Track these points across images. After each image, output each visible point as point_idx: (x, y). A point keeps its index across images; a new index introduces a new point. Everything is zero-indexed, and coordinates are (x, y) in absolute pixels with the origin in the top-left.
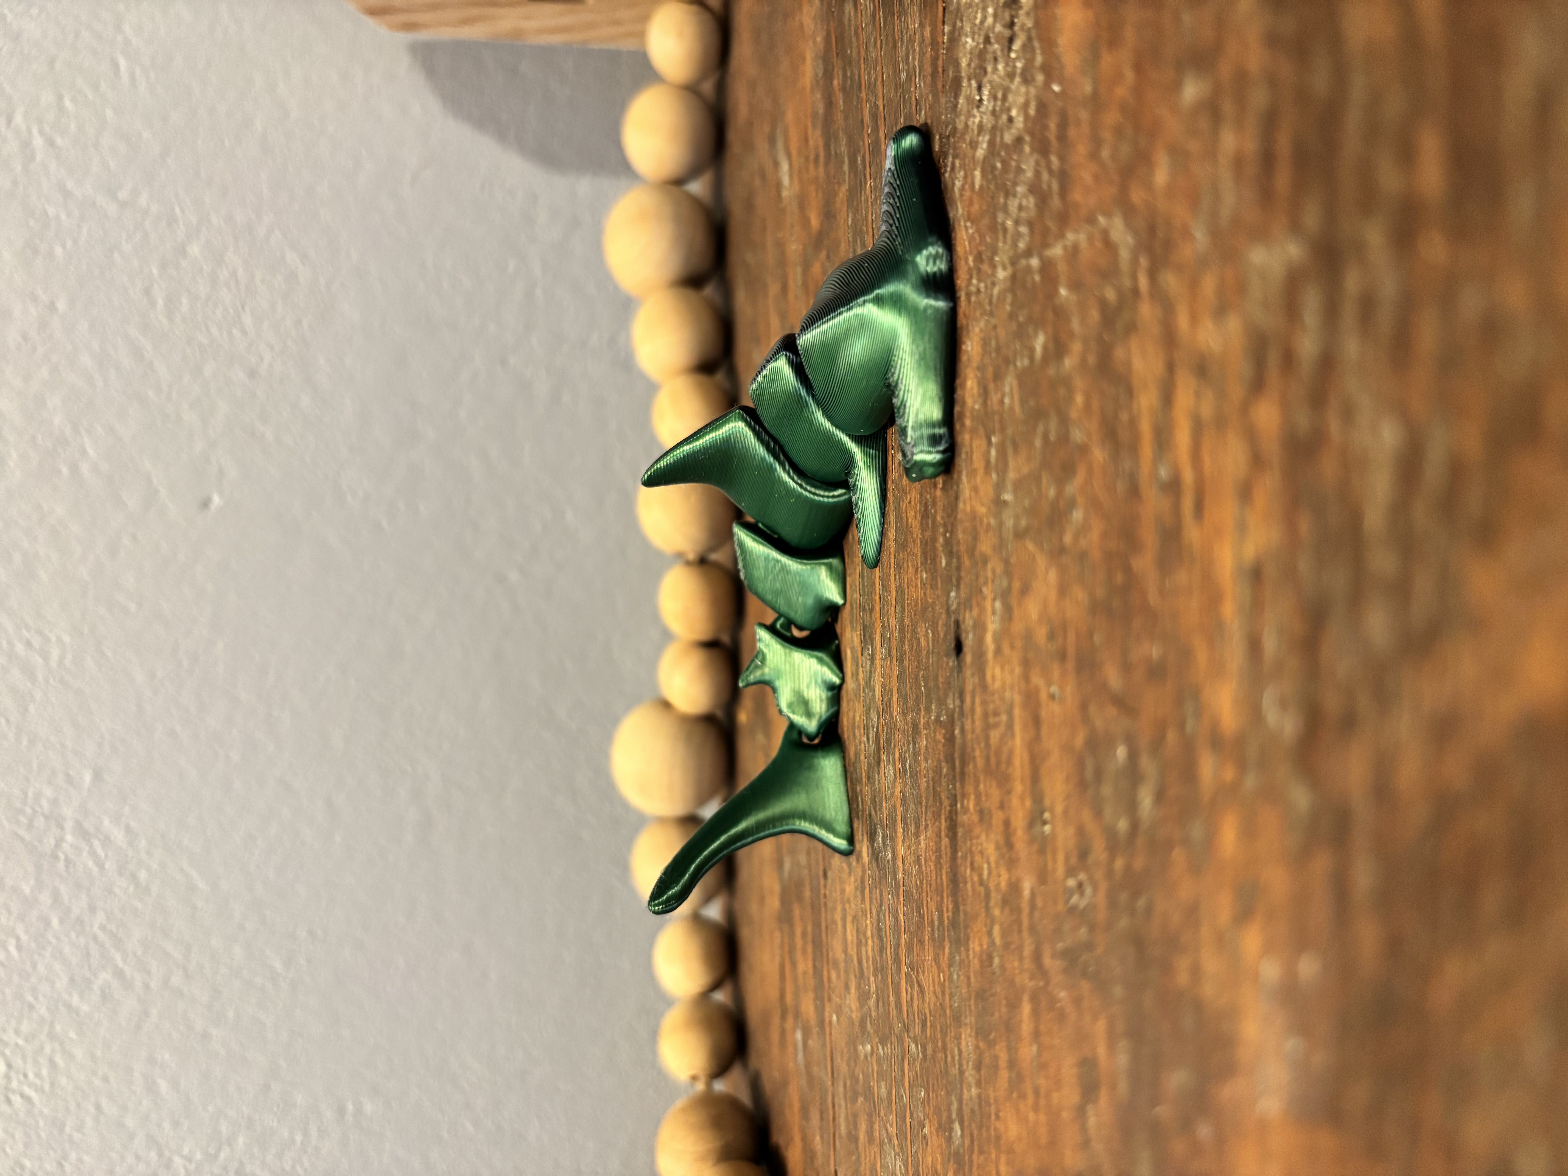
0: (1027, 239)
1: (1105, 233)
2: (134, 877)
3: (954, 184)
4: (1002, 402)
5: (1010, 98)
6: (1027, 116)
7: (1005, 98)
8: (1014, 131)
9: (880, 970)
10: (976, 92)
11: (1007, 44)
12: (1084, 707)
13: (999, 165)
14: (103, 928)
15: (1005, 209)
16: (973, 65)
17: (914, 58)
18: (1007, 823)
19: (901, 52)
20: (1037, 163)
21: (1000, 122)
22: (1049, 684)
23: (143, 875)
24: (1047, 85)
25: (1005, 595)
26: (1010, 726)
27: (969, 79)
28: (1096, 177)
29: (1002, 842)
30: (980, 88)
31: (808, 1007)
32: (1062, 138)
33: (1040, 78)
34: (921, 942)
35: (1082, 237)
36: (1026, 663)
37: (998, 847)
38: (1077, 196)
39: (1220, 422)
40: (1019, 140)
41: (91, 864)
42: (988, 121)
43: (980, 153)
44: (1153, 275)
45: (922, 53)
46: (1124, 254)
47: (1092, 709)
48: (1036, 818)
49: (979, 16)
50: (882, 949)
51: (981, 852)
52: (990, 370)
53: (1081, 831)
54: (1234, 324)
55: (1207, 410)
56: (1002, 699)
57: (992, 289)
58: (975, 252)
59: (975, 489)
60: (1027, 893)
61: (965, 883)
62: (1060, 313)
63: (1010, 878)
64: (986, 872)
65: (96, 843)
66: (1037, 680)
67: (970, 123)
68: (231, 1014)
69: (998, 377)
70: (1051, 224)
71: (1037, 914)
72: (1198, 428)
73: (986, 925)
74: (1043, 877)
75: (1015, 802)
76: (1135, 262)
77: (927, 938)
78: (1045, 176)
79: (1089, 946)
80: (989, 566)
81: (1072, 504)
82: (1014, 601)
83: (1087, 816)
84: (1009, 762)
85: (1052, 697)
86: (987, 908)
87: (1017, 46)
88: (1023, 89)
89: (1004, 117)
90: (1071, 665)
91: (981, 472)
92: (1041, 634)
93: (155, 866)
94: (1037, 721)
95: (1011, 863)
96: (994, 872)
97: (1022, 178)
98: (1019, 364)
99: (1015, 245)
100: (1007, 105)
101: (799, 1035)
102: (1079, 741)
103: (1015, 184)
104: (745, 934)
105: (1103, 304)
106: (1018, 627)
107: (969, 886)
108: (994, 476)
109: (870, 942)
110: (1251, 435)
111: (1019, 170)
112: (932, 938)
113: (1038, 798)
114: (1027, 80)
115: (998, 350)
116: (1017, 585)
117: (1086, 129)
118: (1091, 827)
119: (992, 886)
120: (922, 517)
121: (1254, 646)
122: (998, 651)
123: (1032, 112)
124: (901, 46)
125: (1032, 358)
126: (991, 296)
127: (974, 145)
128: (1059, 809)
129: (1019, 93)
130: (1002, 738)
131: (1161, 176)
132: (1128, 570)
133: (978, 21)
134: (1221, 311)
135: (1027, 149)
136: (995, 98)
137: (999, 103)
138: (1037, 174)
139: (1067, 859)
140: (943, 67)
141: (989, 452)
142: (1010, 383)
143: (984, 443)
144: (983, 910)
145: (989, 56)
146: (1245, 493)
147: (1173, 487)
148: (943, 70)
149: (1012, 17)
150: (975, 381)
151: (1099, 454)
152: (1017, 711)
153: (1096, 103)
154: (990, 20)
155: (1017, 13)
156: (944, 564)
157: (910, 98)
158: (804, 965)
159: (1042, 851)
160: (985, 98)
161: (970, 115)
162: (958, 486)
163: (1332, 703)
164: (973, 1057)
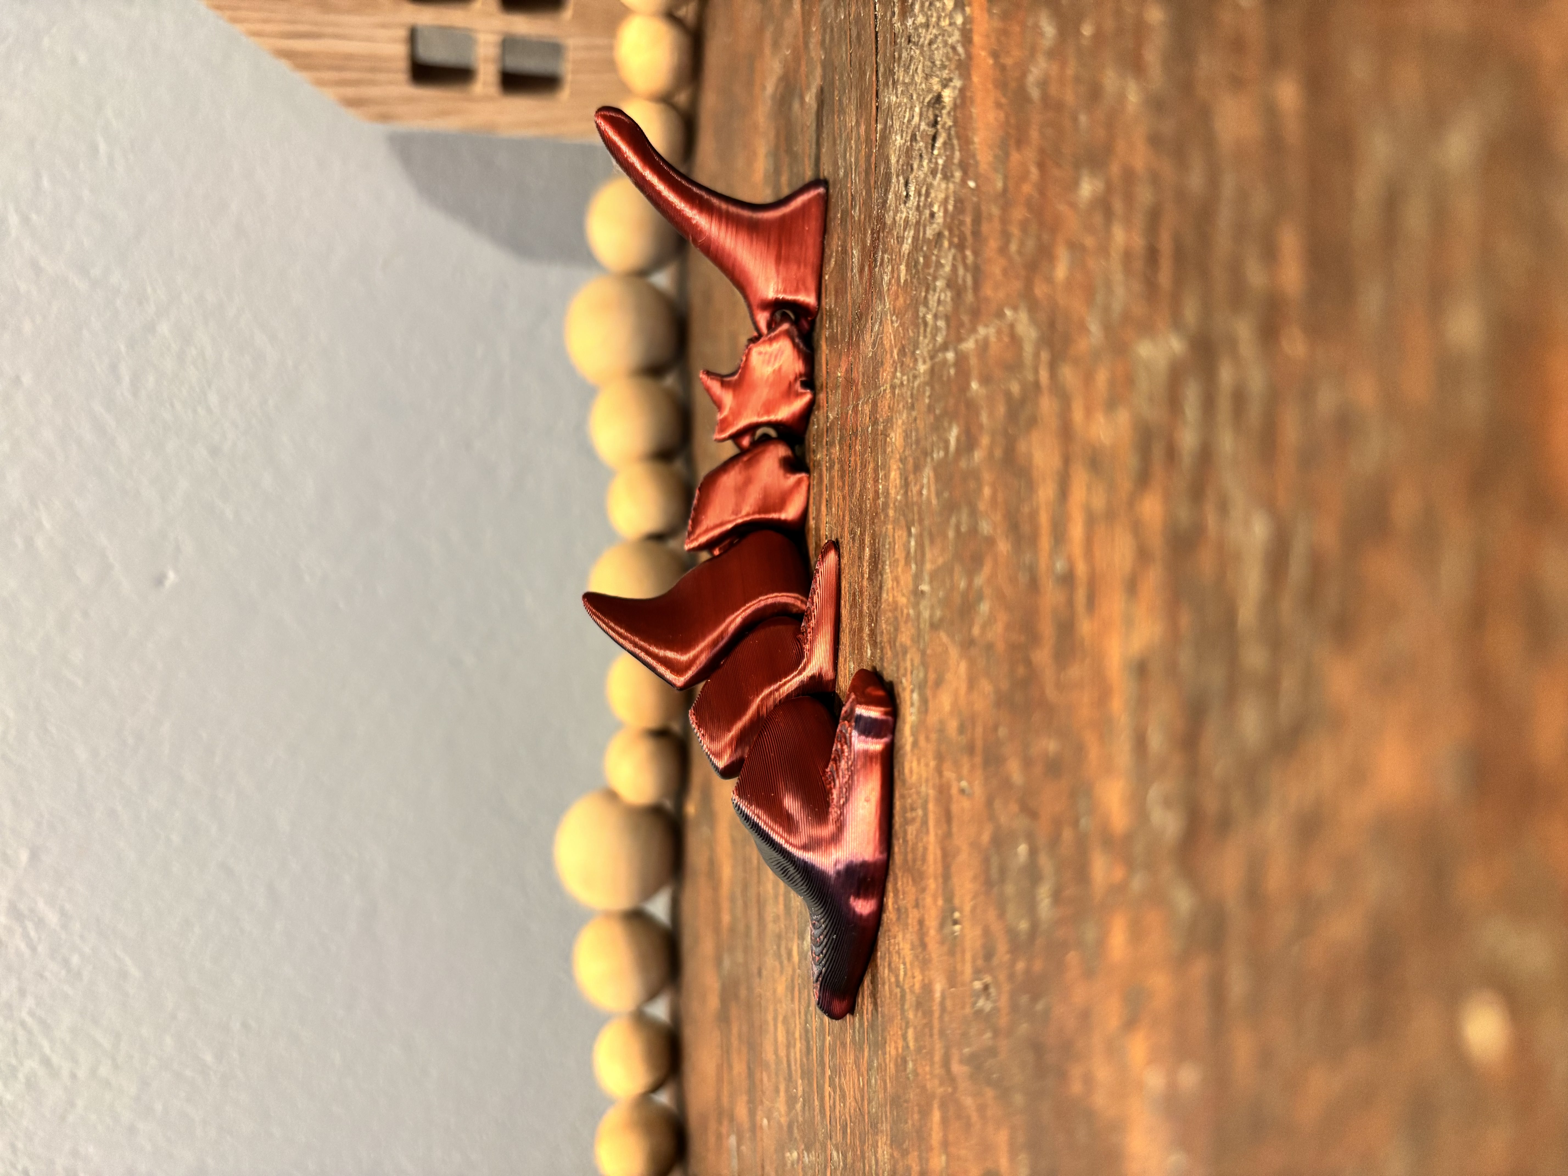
0: (944, 333)
1: (1012, 326)
2: (66, 962)
3: (882, 279)
4: (920, 493)
5: (933, 195)
6: (946, 211)
7: (927, 194)
8: (935, 226)
9: (806, 1074)
10: (904, 189)
11: (930, 141)
12: (989, 803)
13: (921, 260)
14: (31, 1013)
15: (926, 303)
16: (901, 162)
17: (850, 155)
18: (921, 922)
19: (840, 148)
20: (954, 258)
21: (923, 217)
22: (960, 779)
23: (75, 960)
24: (964, 182)
25: (921, 687)
26: (925, 822)
27: (898, 176)
28: (1005, 272)
29: (917, 943)
30: (906, 184)
31: (741, 1111)
32: (976, 233)
33: (958, 174)
34: (843, 1045)
35: (992, 331)
36: (940, 758)
37: (913, 948)
38: (988, 291)
39: (1110, 515)
40: (939, 235)
41: (23, 946)
42: (913, 217)
43: (906, 247)
44: (1053, 367)
45: (858, 151)
46: (1028, 349)
47: (998, 804)
48: (947, 918)
49: (907, 115)
50: (809, 1050)
51: (898, 953)
52: (911, 461)
53: (987, 932)
54: (1123, 417)
55: (1099, 502)
56: (918, 793)
57: (913, 382)
58: (899, 345)
59: (896, 579)
60: (937, 995)
61: (884, 984)
62: (971, 406)
63: (923, 980)
64: (902, 973)
65: (30, 925)
66: (949, 774)
67: (897, 218)
68: (159, 1107)
69: (918, 468)
70: (965, 318)
71: (946, 1018)
72: (1091, 521)
73: (901, 1028)
74: (952, 979)
75: (929, 900)
76: (1037, 355)
77: (848, 1040)
78: (961, 271)
79: (992, 1052)
80: (909, 656)
81: (980, 597)
82: (929, 693)
83: (992, 915)
84: (924, 859)
85: (962, 791)
86: (903, 1010)
87: (938, 144)
88: (943, 186)
89: (927, 212)
90: (978, 759)
91: (902, 563)
92: (953, 725)
93: (87, 950)
94: (947, 816)
95: (925, 963)
96: (909, 973)
97: (941, 272)
98: (935, 456)
99: (934, 338)
100: (929, 200)
101: (733, 1140)
102: (986, 838)
103: (935, 278)
104: (689, 1034)
105: (1008, 395)
106: (932, 719)
107: (887, 987)
108: (913, 566)
109: (798, 1045)
110: (1137, 528)
111: (939, 265)
112: (853, 1040)
113: (949, 897)
114: (946, 177)
115: (918, 442)
116: (932, 676)
117: (997, 225)
118: (997, 928)
119: (906, 987)
120: (851, 607)
121: (1140, 742)
122: (915, 744)
123: (950, 208)
124: (840, 143)
125: (946, 449)
126: (913, 388)
127: (900, 240)
128: (967, 908)
129: (940, 189)
130: (919, 832)
131: (1061, 271)
132: (1028, 663)
133: (906, 120)
134: (1112, 404)
135: (946, 244)
136: (920, 195)
137: (923, 198)
138: (954, 268)
139: (974, 960)
140: (876, 163)
141: (909, 542)
142: (928, 474)
143: (905, 534)
144: (899, 1012)
145: (915, 154)
146: (1132, 586)
147: (1068, 579)
148: (876, 167)
149: (936, 116)
150: (898, 472)
151: (1003, 547)
152: (931, 806)
153: (1005, 199)
154: (916, 119)
155: (941, 113)
156: (869, 655)
157: (847, 193)
158: (739, 1067)
159: (952, 953)
160: (911, 193)
161: (896, 211)
162: (882, 576)
163: (1211, 804)
164: (888, 1167)
